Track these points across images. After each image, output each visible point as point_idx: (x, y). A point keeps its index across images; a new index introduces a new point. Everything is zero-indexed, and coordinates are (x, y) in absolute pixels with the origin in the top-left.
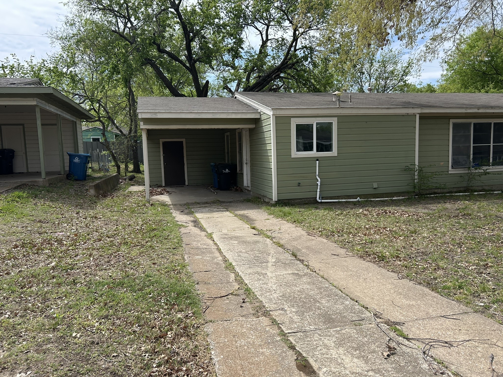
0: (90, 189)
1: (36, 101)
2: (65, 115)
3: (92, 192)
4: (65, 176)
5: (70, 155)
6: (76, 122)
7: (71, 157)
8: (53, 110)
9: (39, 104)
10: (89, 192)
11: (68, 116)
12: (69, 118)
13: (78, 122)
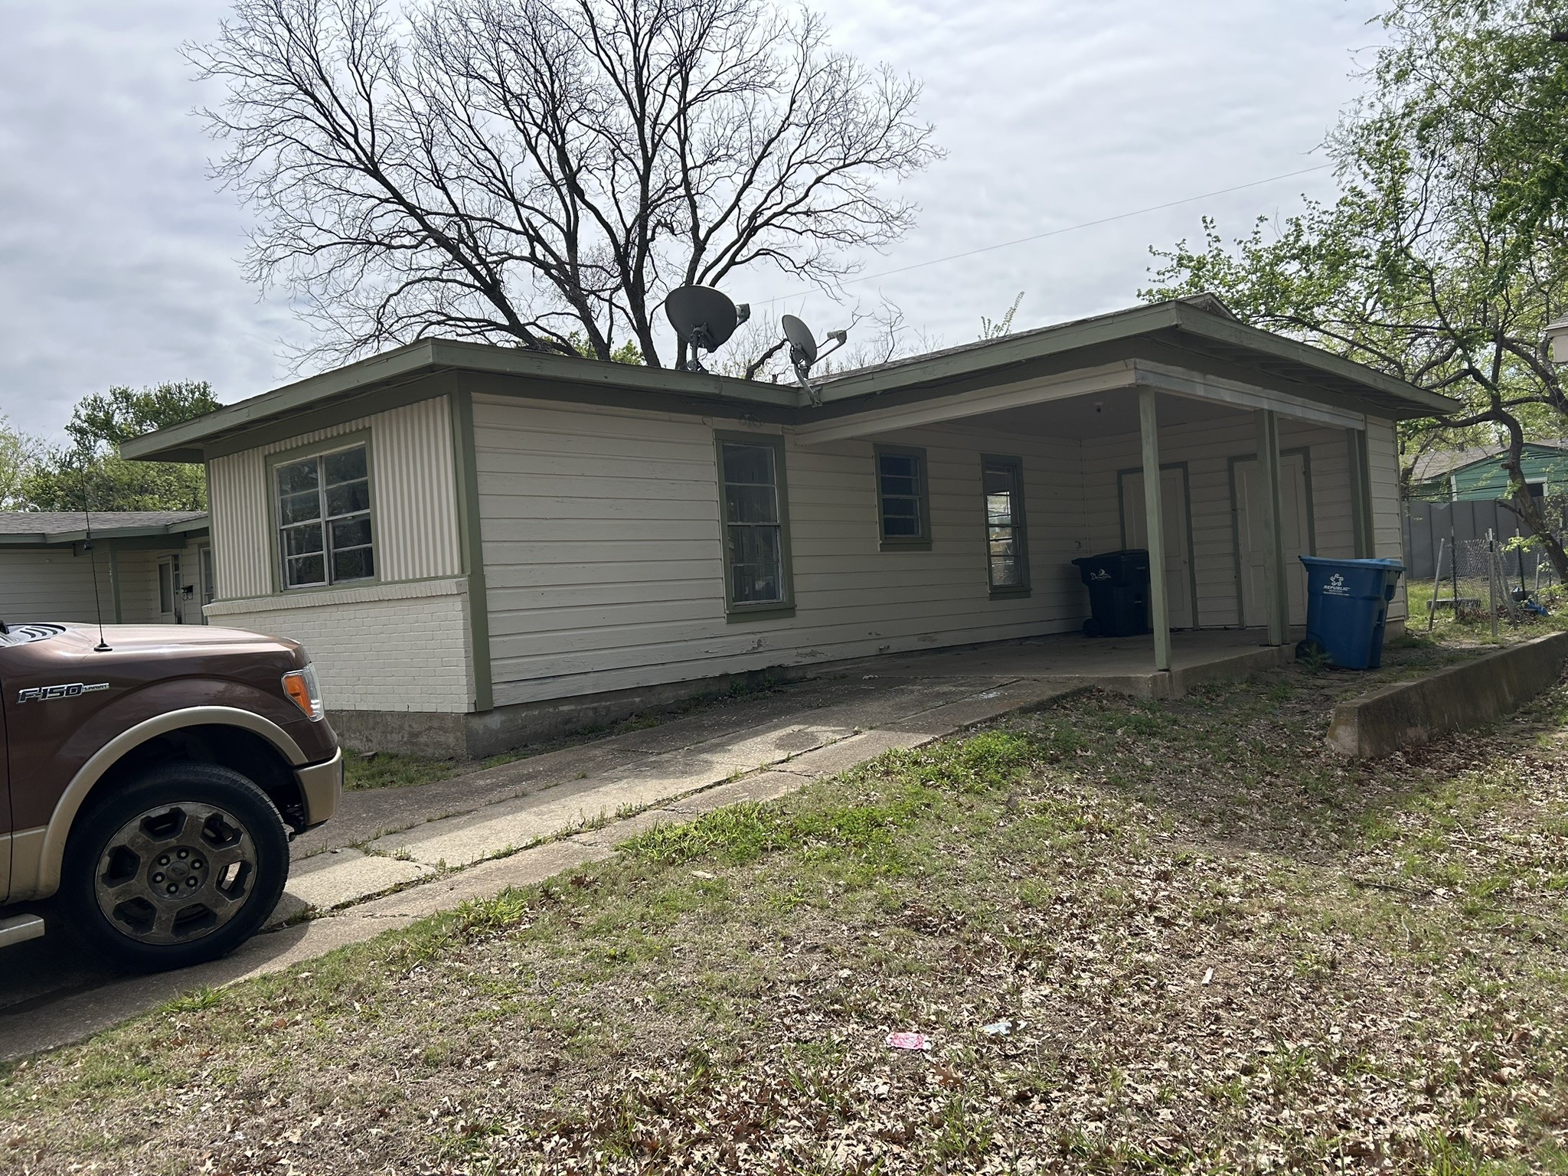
0: (1338, 723)
1: (1133, 372)
2: (1299, 412)
3: (1345, 740)
4: (1289, 650)
5: (1311, 567)
6: (1362, 434)
7: (1317, 572)
8: (1228, 397)
9: (1152, 381)
10: (1335, 738)
11: (1319, 413)
12: (1326, 418)
13: (1372, 432)
